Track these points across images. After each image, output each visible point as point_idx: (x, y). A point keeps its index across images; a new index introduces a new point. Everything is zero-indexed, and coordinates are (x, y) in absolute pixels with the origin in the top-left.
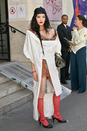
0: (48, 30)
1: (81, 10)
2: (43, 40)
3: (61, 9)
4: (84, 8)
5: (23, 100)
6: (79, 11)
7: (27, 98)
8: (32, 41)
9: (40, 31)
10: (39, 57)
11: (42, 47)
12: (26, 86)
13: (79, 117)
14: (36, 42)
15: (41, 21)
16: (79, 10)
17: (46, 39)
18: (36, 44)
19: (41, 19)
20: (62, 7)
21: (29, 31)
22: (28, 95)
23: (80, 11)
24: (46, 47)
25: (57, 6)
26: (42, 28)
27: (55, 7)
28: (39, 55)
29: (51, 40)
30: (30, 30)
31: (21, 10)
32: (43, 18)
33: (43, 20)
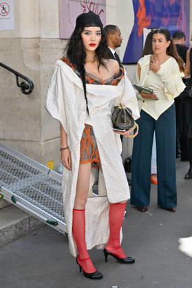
1: (152, 15)
2: (88, 83)
3: (102, 11)
5: (6, 234)
6: (147, 18)
7: (14, 228)
8: (65, 83)
9: (85, 63)
10: (76, 119)
11: (86, 98)
12: (13, 198)
14: (73, 86)
16: (147, 14)
17: (95, 81)
18: (74, 90)
20: (105, 5)
21: (61, 61)
22: (18, 221)
23: (150, 17)
24: (95, 99)
25: (92, 3)
27: (89, 5)
29: (107, 84)
30: (64, 61)
31: (4, 11)
32: (96, 36)
33: (97, 39)
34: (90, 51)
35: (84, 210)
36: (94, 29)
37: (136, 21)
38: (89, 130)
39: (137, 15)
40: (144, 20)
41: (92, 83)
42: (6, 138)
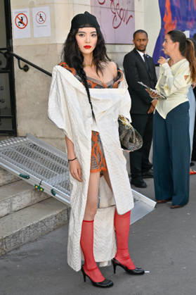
0: (102, 64)
1: (178, 19)
3: (131, 16)
4: (183, 13)
5: (47, 223)
6: (173, 22)
7: (54, 219)
8: (66, 89)
11: (90, 103)
12: (53, 191)
13: (172, 263)
15: (88, 45)
16: (173, 18)
19: (87, 39)
20: (134, 11)
22: (58, 212)
23: (176, 21)
25: (121, 9)
26: (88, 60)
27: (119, 11)
28: (84, 122)
29: (109, 87)
30: (62, 66)
31: (41, 20)
32: (91, 38)
33: (93, 41)
34: (87, 54)
35: (93, 221)
36: (89, 30)
37: (163, 26)
38: (96, 136)
39: (164, 19)
40: (170, 24)
41: (95, 88)
42: (46, 136)
